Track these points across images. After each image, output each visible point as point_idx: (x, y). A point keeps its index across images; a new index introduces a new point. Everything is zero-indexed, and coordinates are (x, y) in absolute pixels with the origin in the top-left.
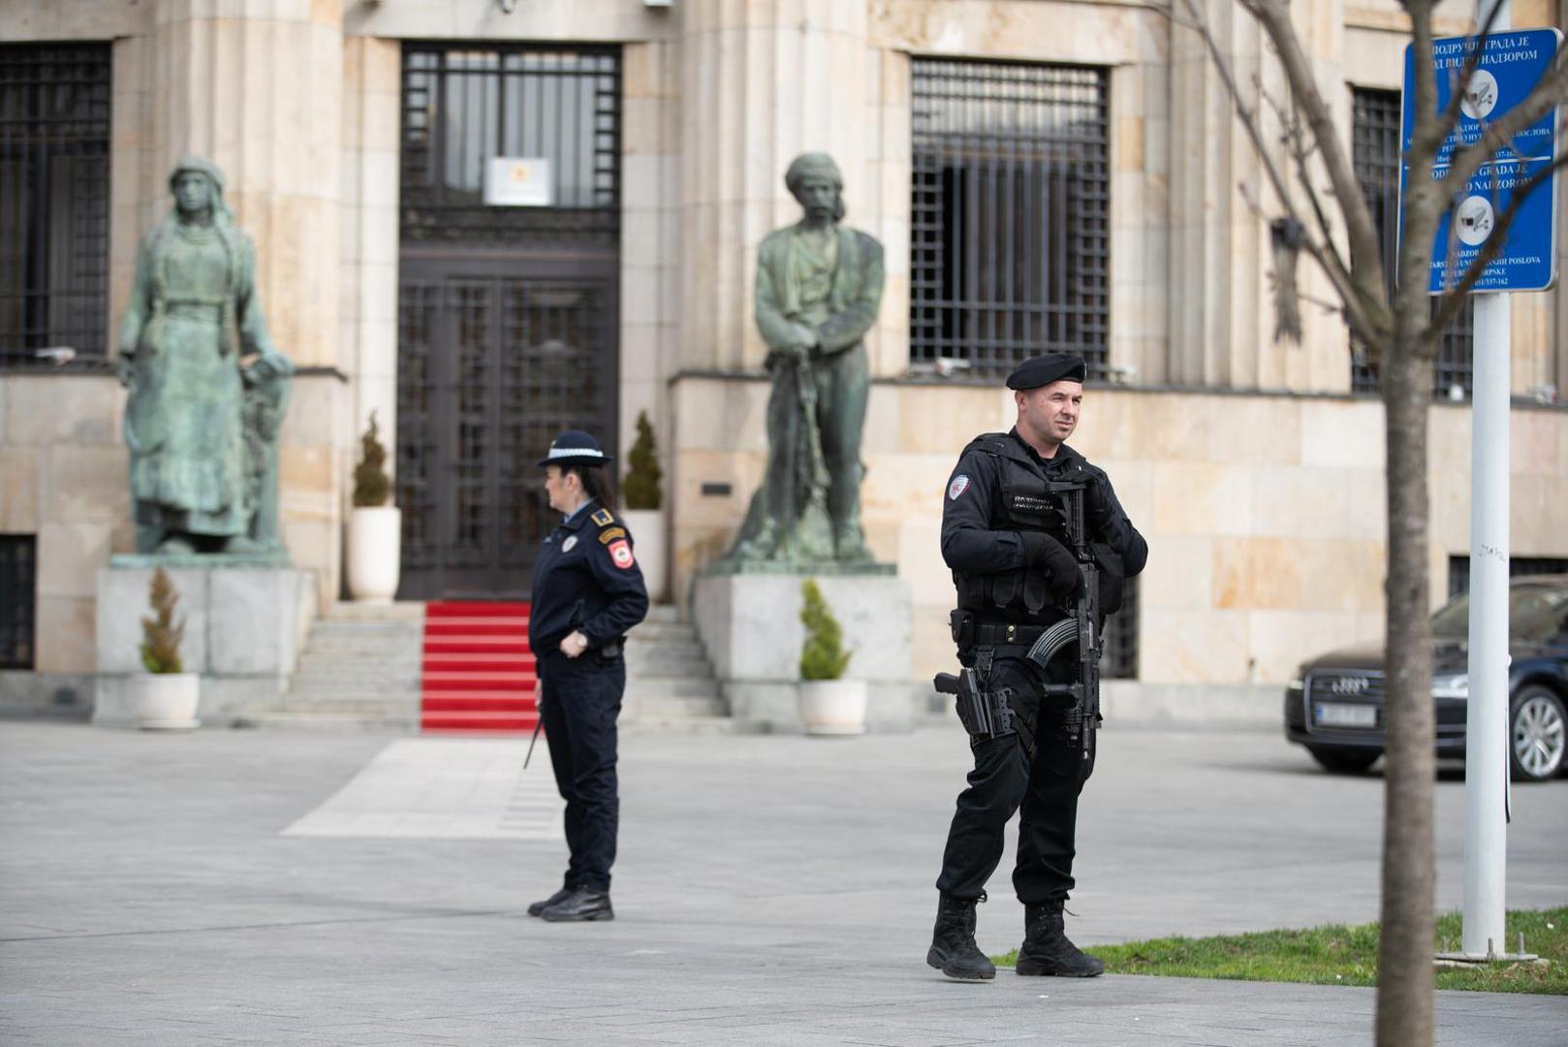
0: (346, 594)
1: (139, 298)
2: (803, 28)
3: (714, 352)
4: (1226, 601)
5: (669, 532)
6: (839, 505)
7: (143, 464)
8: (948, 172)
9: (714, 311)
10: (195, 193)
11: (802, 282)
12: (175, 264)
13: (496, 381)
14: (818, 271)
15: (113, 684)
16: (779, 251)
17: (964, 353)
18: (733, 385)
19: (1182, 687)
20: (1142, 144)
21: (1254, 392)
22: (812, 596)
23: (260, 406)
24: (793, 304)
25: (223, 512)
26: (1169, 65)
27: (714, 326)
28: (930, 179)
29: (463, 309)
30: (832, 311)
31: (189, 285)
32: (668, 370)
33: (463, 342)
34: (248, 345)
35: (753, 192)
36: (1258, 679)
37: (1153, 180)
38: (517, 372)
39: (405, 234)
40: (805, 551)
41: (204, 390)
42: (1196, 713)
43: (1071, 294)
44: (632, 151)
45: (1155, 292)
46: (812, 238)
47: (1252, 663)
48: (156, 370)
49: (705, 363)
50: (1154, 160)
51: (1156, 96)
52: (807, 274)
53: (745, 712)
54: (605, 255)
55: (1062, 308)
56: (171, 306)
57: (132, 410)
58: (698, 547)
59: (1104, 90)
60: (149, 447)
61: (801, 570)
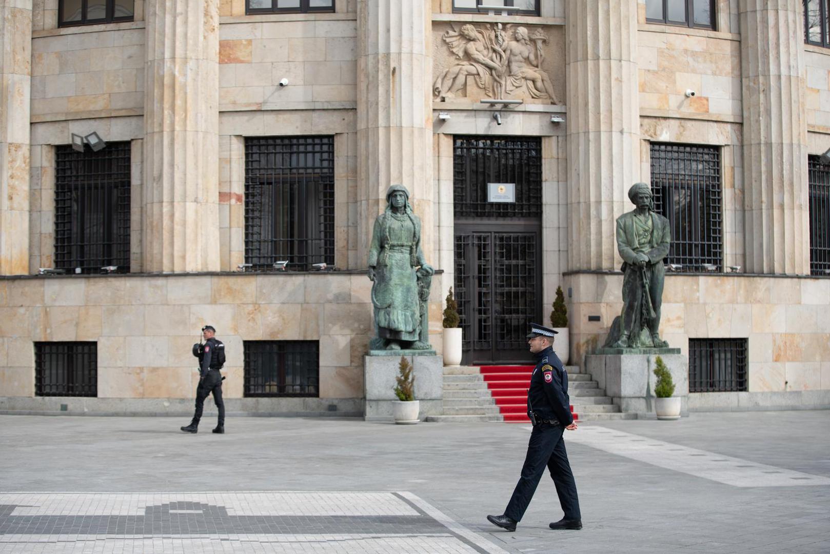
0: (445, 365)
1: (377, 243)
2: (622, 132)
3: (589, 262)
4: (777, 359)
5: (570, 335)
7: (382, 313)
8: (664, 188)
9: (588, 245)
10: (400, 200)
11: (639, 235)
12: (394, 229)
13: (493, 275)
14: (646, 231)
15: (374, 404)
16: (629, 222)
17: (678, 262)
18: (600, 276)
19: (763, 393)
20: (733, 177)
21: (784, 276)
22: (659, 362)
23: (422, 287)
24: (637, 245)
25: (411, 333)
26: (742, 146)
27: (589, 253)
28: (658, 191)
29: (479, 246)
30: (652, 247)
31: (400, 238)
32: (563, 269)
33: (479, 259)
34: (419, 263)
36: (788, 390)
37: (737, 191)
38: (501, 271)
39: (456, 214)
40: (643, 344)
43: (709, 237)
44: (546, 180)
45: (739, 236)
46: (642, 218)
47: (786, 383)
48: (387, 274)
49: (584, 267)
50: (738, 184)
51: (738, 158)
52: (641, 232)
53: (626, 410)
54: (533, 222)
55: (706, 242)
56: (392, 247)
57: (375, 290)
58: (587, 342)
59: (718, 156)
60: (385, 306)
61: (645, 352)
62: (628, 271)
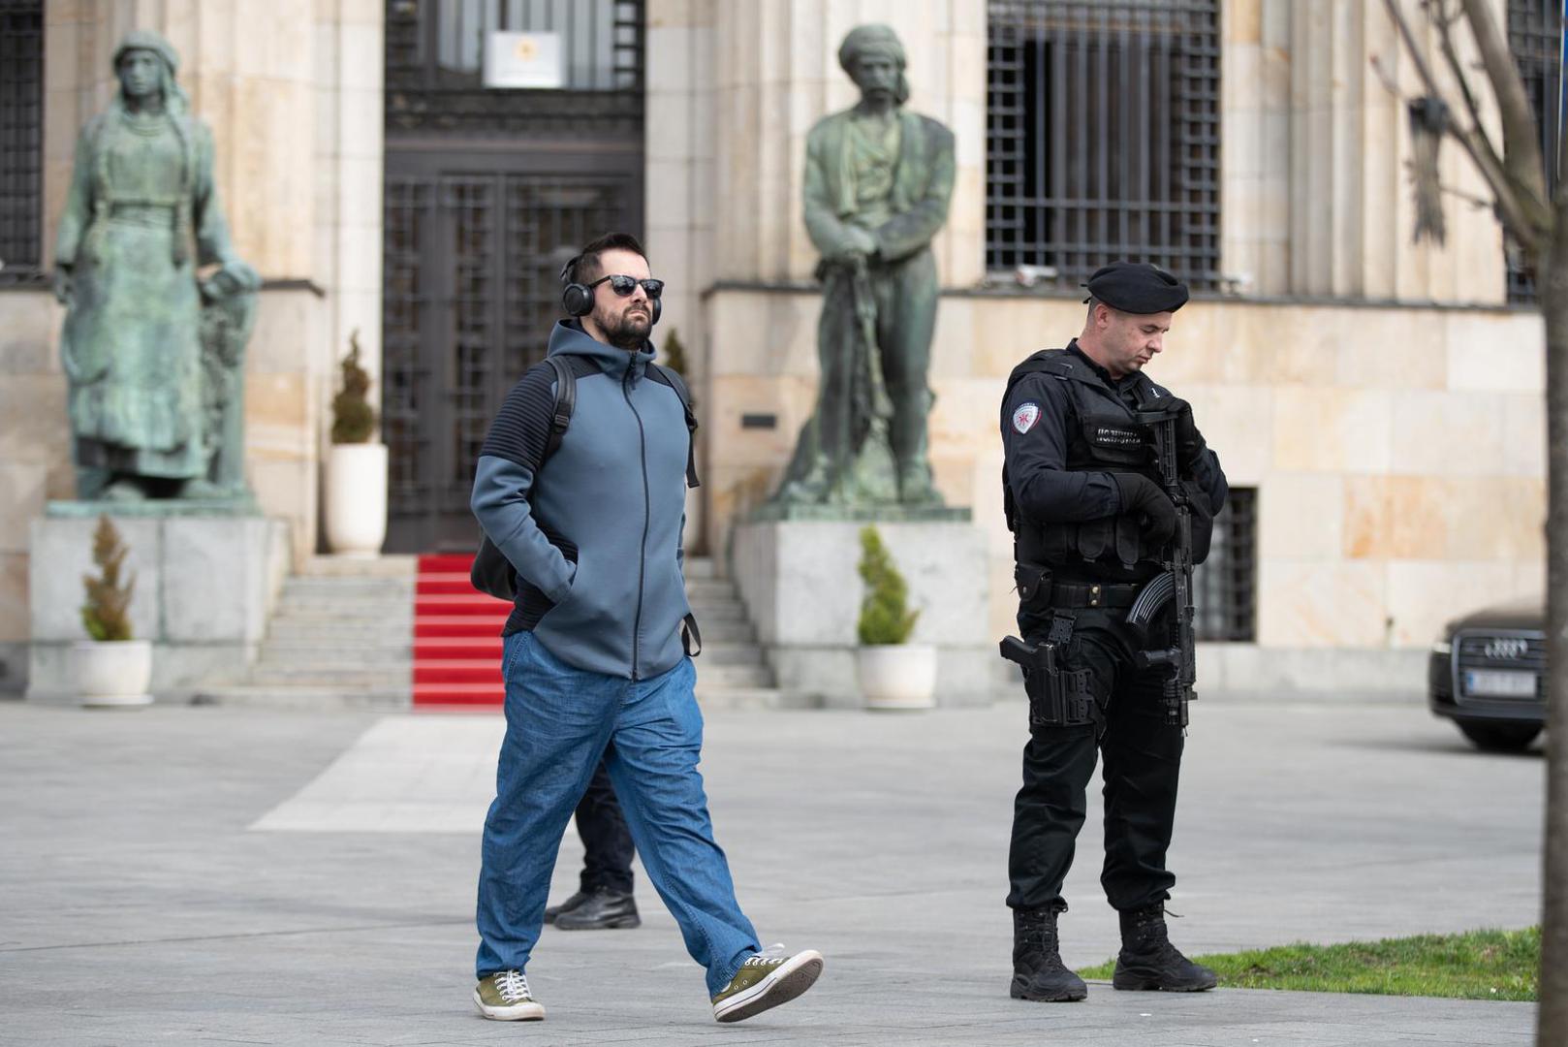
0: (324, 546)
1: (78, 199)
3: (755, 259)
4: (1360, 549)
6: (903, 439)
7: (84, 394)
8: (1030, 46)
9: (755, 210)
10: (144, 75)
11: (859, 176)
12: (121, 158)
13: (499, 295)
14: (878, 164)
15: (51, 654)
16: (832, 140)
17: (1049, 260)
18: (778, 298)
19: (1308, 651)
20: (1259, 11)
21: (1392, 304)
22: (872, 547)
23: (222, 325)
24: (848, 203)
25: (178, 450)
27: (755, 229)
28: (1009, 54)
29: (460, 211)
30: (894, 210)
31: (137, 184)
32: (702, 281)
33: (460, 250)
34: (207, 254)
35: (800, 71)
36: (1397, 642)
37: (1272, 54)
38: (523, 284)
39: (392, 122)
40: (864, 493)
41: (155, 307)
42: (1323, 680)
43: (1175, 190)
44: (658, 24)
45: (1274, 186)
46: (871, 125)
47: (1390, 623)
48: (99, 284)
49: (745, 273)
50: (1273, 31)
52: (865, 167)
53: (794, 683)
54: (626, 146)
55: (1165, 205)
56: (116, 209)
57: (70, 331)
58: (737, 490)
60: (90, 375)
61: (859, 516)
62: (830, 280)
